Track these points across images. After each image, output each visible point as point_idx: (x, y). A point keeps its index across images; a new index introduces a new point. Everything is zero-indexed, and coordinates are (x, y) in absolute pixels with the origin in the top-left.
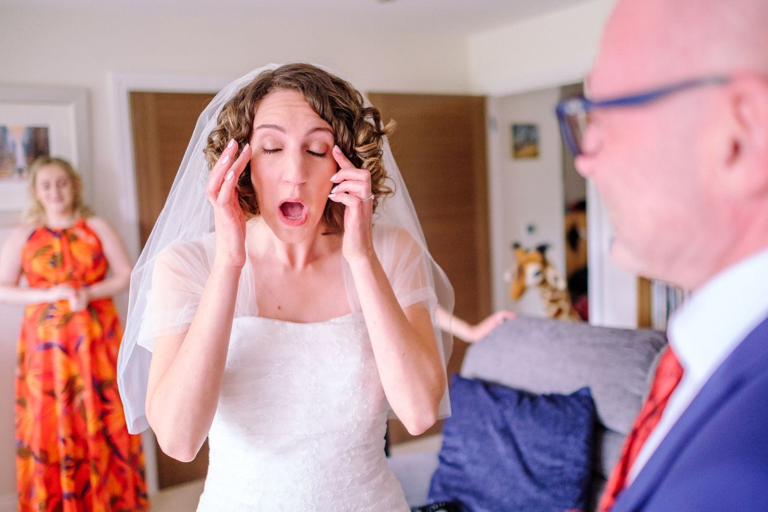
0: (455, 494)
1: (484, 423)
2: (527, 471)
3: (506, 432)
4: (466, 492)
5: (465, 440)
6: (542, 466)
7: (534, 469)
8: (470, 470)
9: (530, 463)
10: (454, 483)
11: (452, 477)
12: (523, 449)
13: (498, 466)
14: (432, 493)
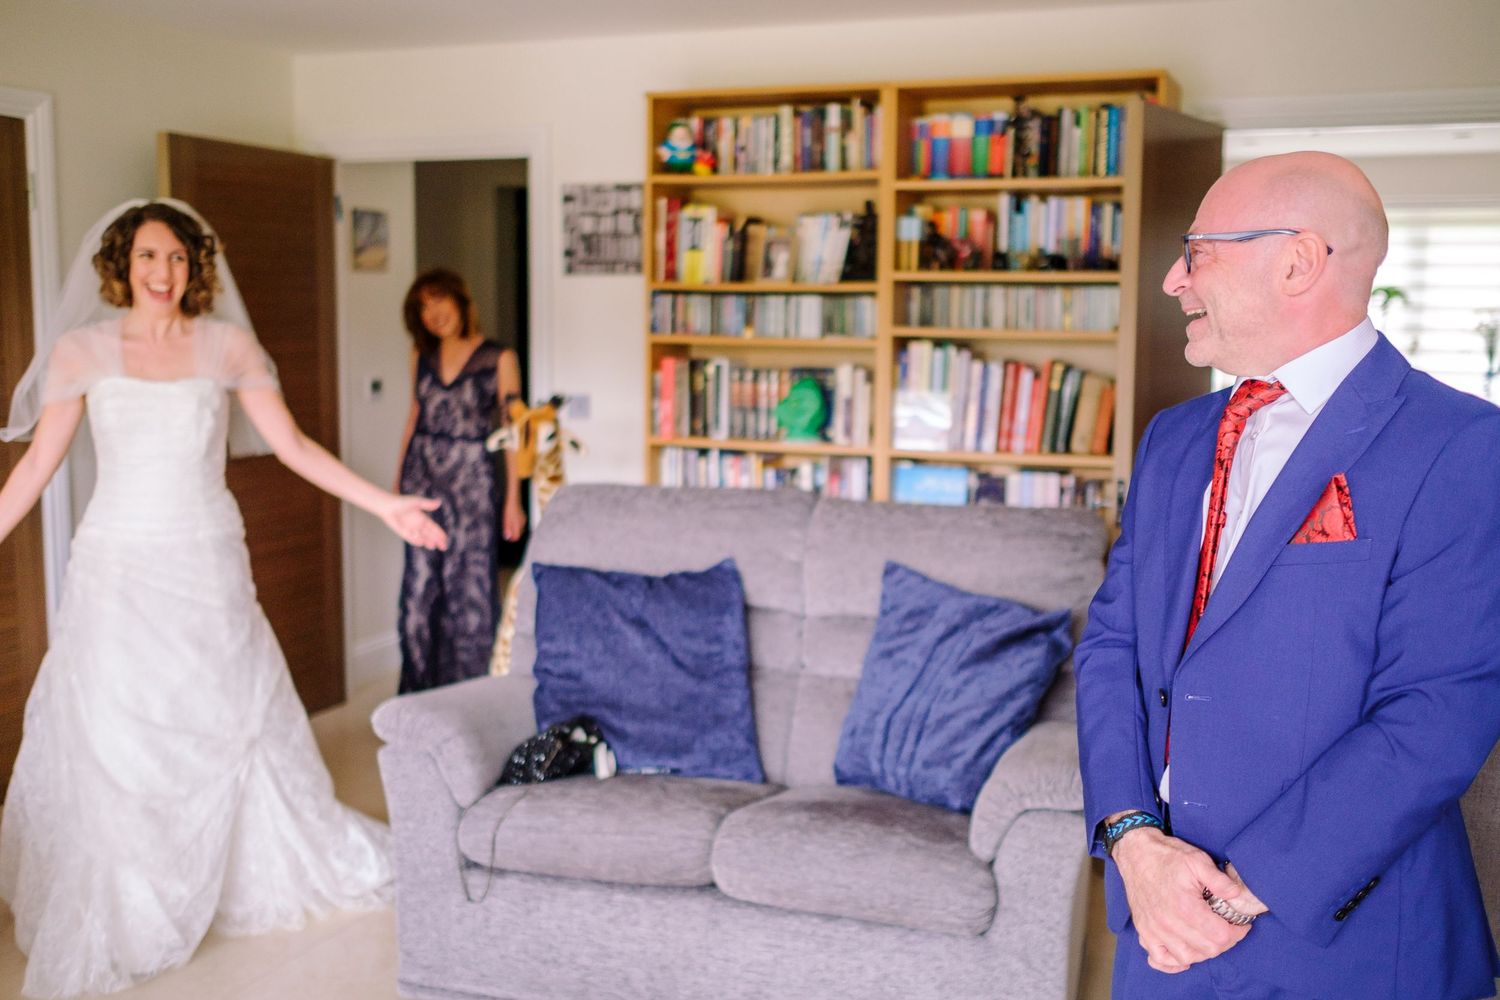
0: (580, 710)
1: (605, 616)
2: (679, 664)
3: (641, 624)
4: (596, 704)
5: (579, 640)
6: (696, 656)
7: (688, 661)
8: (591, 677)
9: (680, 655)
10: (574, 698)
11: (569, 692)
12: (667, 639)
13: (636, 665)
14: (541, 715)
